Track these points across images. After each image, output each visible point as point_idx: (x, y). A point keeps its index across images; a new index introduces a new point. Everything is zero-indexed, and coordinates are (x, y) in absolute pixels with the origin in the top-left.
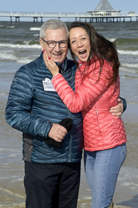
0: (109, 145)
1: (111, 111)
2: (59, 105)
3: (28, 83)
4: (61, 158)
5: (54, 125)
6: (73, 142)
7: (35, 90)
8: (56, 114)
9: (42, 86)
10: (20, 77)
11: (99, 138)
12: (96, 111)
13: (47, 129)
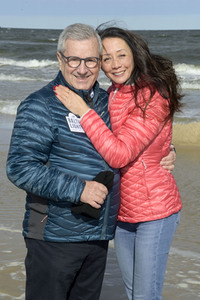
0: (161, 212)
1: (161, 163)
2: (93, 154)
3: (45, 120)
4: (92, 233)
5: (88, 183)
6: (110, 209)
7: (56, 130)
8: (86, 167)
9: (67, 124)
10: (31, 110)
11: (146, 203)
12: (142, 162)
13: (78, 190)
